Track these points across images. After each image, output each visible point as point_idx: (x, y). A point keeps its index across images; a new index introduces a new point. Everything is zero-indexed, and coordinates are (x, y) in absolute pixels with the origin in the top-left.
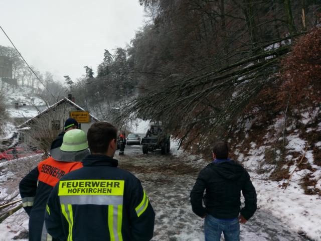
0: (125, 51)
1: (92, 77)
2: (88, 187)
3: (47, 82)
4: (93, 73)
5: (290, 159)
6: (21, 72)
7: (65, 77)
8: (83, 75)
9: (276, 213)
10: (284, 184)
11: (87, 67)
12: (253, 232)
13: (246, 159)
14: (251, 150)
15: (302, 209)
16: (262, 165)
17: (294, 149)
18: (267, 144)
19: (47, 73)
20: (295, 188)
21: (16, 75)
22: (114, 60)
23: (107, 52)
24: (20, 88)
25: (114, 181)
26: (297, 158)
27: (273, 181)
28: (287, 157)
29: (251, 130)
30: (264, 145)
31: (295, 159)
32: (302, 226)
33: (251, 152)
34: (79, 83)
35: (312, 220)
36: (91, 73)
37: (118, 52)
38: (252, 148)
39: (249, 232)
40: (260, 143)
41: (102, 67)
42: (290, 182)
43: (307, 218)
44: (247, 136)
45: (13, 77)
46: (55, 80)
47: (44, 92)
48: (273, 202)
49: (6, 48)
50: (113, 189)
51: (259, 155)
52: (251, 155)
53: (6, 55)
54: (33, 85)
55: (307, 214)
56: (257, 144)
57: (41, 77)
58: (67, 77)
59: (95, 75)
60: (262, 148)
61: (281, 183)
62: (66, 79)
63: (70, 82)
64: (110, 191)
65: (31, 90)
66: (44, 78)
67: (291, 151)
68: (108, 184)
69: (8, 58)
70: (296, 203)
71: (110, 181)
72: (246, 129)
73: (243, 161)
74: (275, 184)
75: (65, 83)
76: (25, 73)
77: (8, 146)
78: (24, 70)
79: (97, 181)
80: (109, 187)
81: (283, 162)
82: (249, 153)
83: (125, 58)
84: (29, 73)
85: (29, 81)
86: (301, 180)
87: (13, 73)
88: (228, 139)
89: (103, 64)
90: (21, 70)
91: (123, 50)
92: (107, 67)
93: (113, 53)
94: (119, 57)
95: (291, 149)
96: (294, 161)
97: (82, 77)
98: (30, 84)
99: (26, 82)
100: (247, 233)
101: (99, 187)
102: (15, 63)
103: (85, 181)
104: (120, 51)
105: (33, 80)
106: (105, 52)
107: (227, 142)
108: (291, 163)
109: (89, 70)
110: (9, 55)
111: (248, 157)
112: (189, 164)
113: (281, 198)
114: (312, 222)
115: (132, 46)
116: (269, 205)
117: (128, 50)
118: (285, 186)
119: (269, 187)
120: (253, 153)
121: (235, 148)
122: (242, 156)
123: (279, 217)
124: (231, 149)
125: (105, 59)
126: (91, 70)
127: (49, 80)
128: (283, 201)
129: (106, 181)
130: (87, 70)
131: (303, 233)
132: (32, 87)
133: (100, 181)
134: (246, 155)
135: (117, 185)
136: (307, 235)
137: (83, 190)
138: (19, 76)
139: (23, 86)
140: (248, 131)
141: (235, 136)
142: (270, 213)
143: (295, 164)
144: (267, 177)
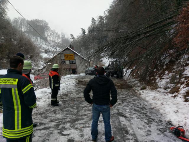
0: (103, 17)
1: (85, 34)
2: (5, 81)
3: (62, 38)
4: (85, 32)
5: (182, 81)
6: (49, 33)
7: (71, 35)
8: (80, 34)
9: (161, 111)
10: (175, 95)
11: (82, 28)
12: (140, 119)
13: (160, 81)
14: (164, 76)
15: (176, 109)
16: (167, 84)
17: (187, 75)
18: (174, 72)
19: (62, 33)
20: (180, 98)
21: (47, 35)
22: (97, 23)
23: (93, 19)
24: (49, 42)
25: (14, 79)
26: (187, 80)
27: (170, 94)
28: (182, 80)
29: (168, 63)
30: (172, 72)
31: (186, 81)
32: (171, 118)
33: (164, 77)
34: (78, 38)
35: (178, 115)
36: (84, 32)
37: (99, 18)
38: (165, 74)
39: (137, 118)
40: (170, 71)
41: (90, 28)
42: (178, 94)
43: (176, 114)
44: (164, 67)
45: (45, 36)
46: (66, 37)
47: (61, 44)
48: (163, 105)
49: (41, 21)
50: (14, 82)
51: (168, 78)
52: (164, 78)
53: (42, 25)
54: (55, 40)
55: (177, 112)
56: (169, 71)
57: (59, 36)
58: (72, 35)
59: (86, 33)
60: (170, 74)
61: (174, 95)
62: (71, 36)
63: (73, 38)
64: (12, 83)
65: (54, 43)
66: (61, 36)
67: (185, 76)
68: (12, 80)
69: (42, 26)
70: (175, 106)
71: (13, 79)
72: (165, 63)
73: (159, 82)
74: (170, 95)
75: (71, 38)
76: (51, 34)
77: (41, 72)
78: (50, 32)
79: (9, 79)
80: (12, 81)
81: (179, 83)
82: (163, 77)
83: (103, 22)
84: (53, 33)
85: (53, 38)
86: (185, 93)
87: (45, 34)
88: (154, 69)
89: (91, 26)
90: (49, 32)
91: (102, 17)
92: (93, 28)
93: (97, 19)
94: (100, 21)
95: (185, 75)
96: (185, 82)
97: (79, 35)
98: (54, 40)
99: (51, 39)
100: (135, 119)
101: (9, 81)
102: (46, 28)
103: (5, 79)
104: (101, 18)
105: (55, 37)
106: (92, 19)
107: (154, 71)
108: (183, 83)
109: (83, 30)
110: (43, 24)
111: (162, 80)
112: (130, 83)
113: (168, 103)
114: (178, 116)
115: (107, 14)
116: (160, 107)
117: (105, 17)
118: (175, 96)
119: (166, 97)
120: (165, 78)
121: (157, 74)
122: (159, 79)
123: (162, 113)
124: (155, 75)
125: (92, 23)
126: (84, 30)
127: (63, 37)
128: (168, 105)
129: (12, 79)
130: (82, 30)
131: (171, 122)
132: (55, 42)
133: (10, 79)
134: (161, 78)
135: (15, 80)
136: (172, 123)
137: (3, 82)
138: (48, 35)
139: (50, 41)
140: (166, 64)
141: (158, 67)
142: (158, 111)
143: (185, 84)
144: (168, 92)
